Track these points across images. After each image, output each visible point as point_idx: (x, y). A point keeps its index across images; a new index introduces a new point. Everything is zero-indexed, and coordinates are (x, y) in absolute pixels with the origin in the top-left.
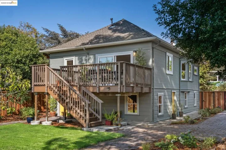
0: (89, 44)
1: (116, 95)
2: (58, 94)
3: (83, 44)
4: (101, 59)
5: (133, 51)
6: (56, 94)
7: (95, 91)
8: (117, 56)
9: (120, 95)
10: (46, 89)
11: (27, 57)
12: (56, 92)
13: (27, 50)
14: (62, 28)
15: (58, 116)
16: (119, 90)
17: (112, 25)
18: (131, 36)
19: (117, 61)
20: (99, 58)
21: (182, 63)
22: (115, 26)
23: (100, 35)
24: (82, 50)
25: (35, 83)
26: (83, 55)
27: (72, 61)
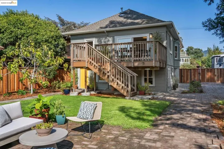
0: (108, 27)
1: (146, 69)
2: (99, 68)
3: (101, 28)
4: (119, 40)
5: (149, 34)
6: (96, 69)
7: (130, 66)
8: (134, 38)
9: (149, 69)
10: (86, 64)
11: (52, 37)
12: (97, 67)
13: (51, 32)
14: (60, 19)
15: (79, 88)
16: (154, 64)
17: (122, 14)
18: (146, 21)
19: (134, 41)
20: (117, 40)
21: (175, 46)
22: (124, 14)
23: (114, 21)
24: (103, 32)
25: (75, 59)
26: (103, 37)
27: (92, 42)
